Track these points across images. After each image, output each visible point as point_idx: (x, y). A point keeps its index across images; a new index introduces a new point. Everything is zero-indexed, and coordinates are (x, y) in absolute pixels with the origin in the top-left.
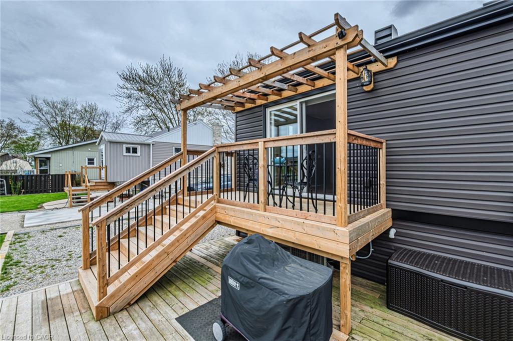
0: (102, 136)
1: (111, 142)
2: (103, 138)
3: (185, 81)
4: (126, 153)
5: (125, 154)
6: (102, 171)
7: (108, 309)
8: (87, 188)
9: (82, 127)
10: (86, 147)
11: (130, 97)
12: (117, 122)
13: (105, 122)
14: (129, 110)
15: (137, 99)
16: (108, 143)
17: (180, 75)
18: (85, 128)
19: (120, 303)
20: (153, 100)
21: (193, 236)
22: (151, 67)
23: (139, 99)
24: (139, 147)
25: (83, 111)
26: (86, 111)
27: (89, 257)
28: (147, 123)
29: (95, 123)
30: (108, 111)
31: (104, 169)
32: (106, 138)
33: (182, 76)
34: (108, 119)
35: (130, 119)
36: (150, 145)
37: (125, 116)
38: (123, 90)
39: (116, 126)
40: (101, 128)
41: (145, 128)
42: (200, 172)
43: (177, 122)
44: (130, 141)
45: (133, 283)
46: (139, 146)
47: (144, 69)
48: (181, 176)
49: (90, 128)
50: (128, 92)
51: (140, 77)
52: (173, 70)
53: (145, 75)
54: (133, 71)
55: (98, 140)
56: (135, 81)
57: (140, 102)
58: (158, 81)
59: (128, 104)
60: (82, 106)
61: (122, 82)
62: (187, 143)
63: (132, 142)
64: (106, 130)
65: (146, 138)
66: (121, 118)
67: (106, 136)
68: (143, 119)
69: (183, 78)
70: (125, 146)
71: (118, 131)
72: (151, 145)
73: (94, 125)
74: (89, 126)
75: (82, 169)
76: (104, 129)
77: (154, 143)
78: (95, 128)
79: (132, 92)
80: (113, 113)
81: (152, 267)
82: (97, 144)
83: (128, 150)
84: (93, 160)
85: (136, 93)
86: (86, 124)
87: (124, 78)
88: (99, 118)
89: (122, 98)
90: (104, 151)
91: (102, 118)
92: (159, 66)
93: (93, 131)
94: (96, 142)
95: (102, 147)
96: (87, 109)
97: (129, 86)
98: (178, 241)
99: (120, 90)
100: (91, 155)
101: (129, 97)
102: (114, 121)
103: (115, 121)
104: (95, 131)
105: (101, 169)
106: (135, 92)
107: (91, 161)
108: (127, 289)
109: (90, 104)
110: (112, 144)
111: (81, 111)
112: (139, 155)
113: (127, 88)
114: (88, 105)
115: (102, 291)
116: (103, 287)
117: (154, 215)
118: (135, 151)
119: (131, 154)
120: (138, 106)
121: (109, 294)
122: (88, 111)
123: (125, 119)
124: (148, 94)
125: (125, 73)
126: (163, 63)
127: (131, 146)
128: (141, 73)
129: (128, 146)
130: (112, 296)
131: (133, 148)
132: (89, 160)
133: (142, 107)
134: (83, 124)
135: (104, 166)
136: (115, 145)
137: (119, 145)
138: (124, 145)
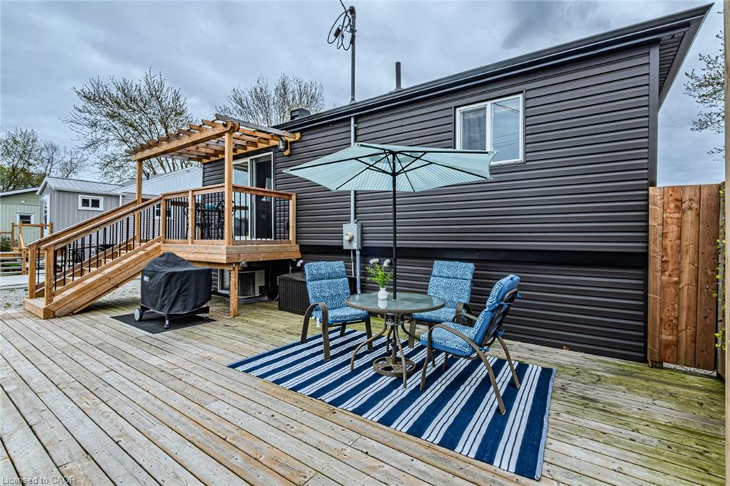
0: (46, 183)
1: (60, 191)
2: (48, 186)
3: (184, 107)
4: (83, 206)
5: (80, 207)
6: (45, 230)
7: (54, 312)
8: (22, 252)
9: (6, 167)
10: (17, 198)
11: (95, 125)
12: (71, 162)
13: (50, 161)
14: (93, 144)
15: (105, 129)
16: (56, 193)
17: (176, 99)
18: (14, 168)
19: (64, 310)
20: (133, 132)
21: (134, 268)
22: (130, 83)
23: (109, 129)
24: (102, 200)
25: (10, 141)
26: (16, 142)
27: (34, 288)
28: (122, 166)
29: (31, 161)
30: (55, 142)
31: (48, 227)
32: (53, 186)
33: (180, 99)
34: (55, 156)
35: (93, 157)
36: (118, 196)
37: (86, 152)
38: (83, 115)
39: (69, 169)
40: (43, 169)
41: (119, 173)
42: (142, 215)
43: (171, 165)
44: (90, 191)
45: (76, 297)
46: (102, 198)
47: (119, 85)
48: (121, 219)
49: (23, 170)
50: (92, 118)
51: (111, 96)
52: (164, 91)
53: (120, 94)
54: (101, 89)
55: (39, 189)
56: (103, 103)
57: (110, 133)
58: (141, 104)
59: (90, 136)
60: (9, 134)
61: (81, 103)
62: (143, 193)
63: (93, 192)
64: (52, 174)
65: (114, 187)
66: (79, 156)
67: (52, 183)
68: (115, 160)
69: (182, 103)
70: (80, 198)
71: (72, 176)
72: (121, 197)
73: (29, 165)
74: (20, 166)
75: (13, 228)
76: (48, 172)
77: (125, 194)
78: (32, 169)
79: (98, 118)
80: (65, 148)
81: (93, 287)
82: (37, 193)
83: (85, 202)
84: (29, 217)
85: (105, 121)
86: (15, 163)
87: (85, 97)
88: (40, 154)
89: (81, 126)
90: (48, 206)
91: (44, 154)
92: (144, 83)
93: (28, 175)
94: (37, 191)
95: (46, 197)
96: (18, 139)
97: (94, 108)
98: (120, 270)
99: (79, 113)
100: (25, 210)
101: (92, 126)
102: (65, 160)
103: (68, 159)
104: (32, 174)
105: (42, 227)
106: (104, 118)
107: (25, 219)
108: (70, 300)
109: (24, 131)
110: (61, 195)
111: (7, 142)
112: (102, 210)
113: (89, 112)
114: (19, 132)
115: (49, 299)
116: (50, 297)
117: (105, 258)
118: (96, 203)
119: (90, 208)
120: (108, 140)
121: (54, 301)
122: (18, 142)
123: (85, 157)
124: (125, 122)
125: (86, 90)
126: (149, 80)
127: (90, 198)
128: (114, 92)
129: (86, 197)
130: (58, 303)
131: (93, 200)
132: (22, 217)
133: (114, 142)
134: (9, 163)
135: (48, 223)
136: (66, 195)
137: (71, 196)
138: (80, 196)
